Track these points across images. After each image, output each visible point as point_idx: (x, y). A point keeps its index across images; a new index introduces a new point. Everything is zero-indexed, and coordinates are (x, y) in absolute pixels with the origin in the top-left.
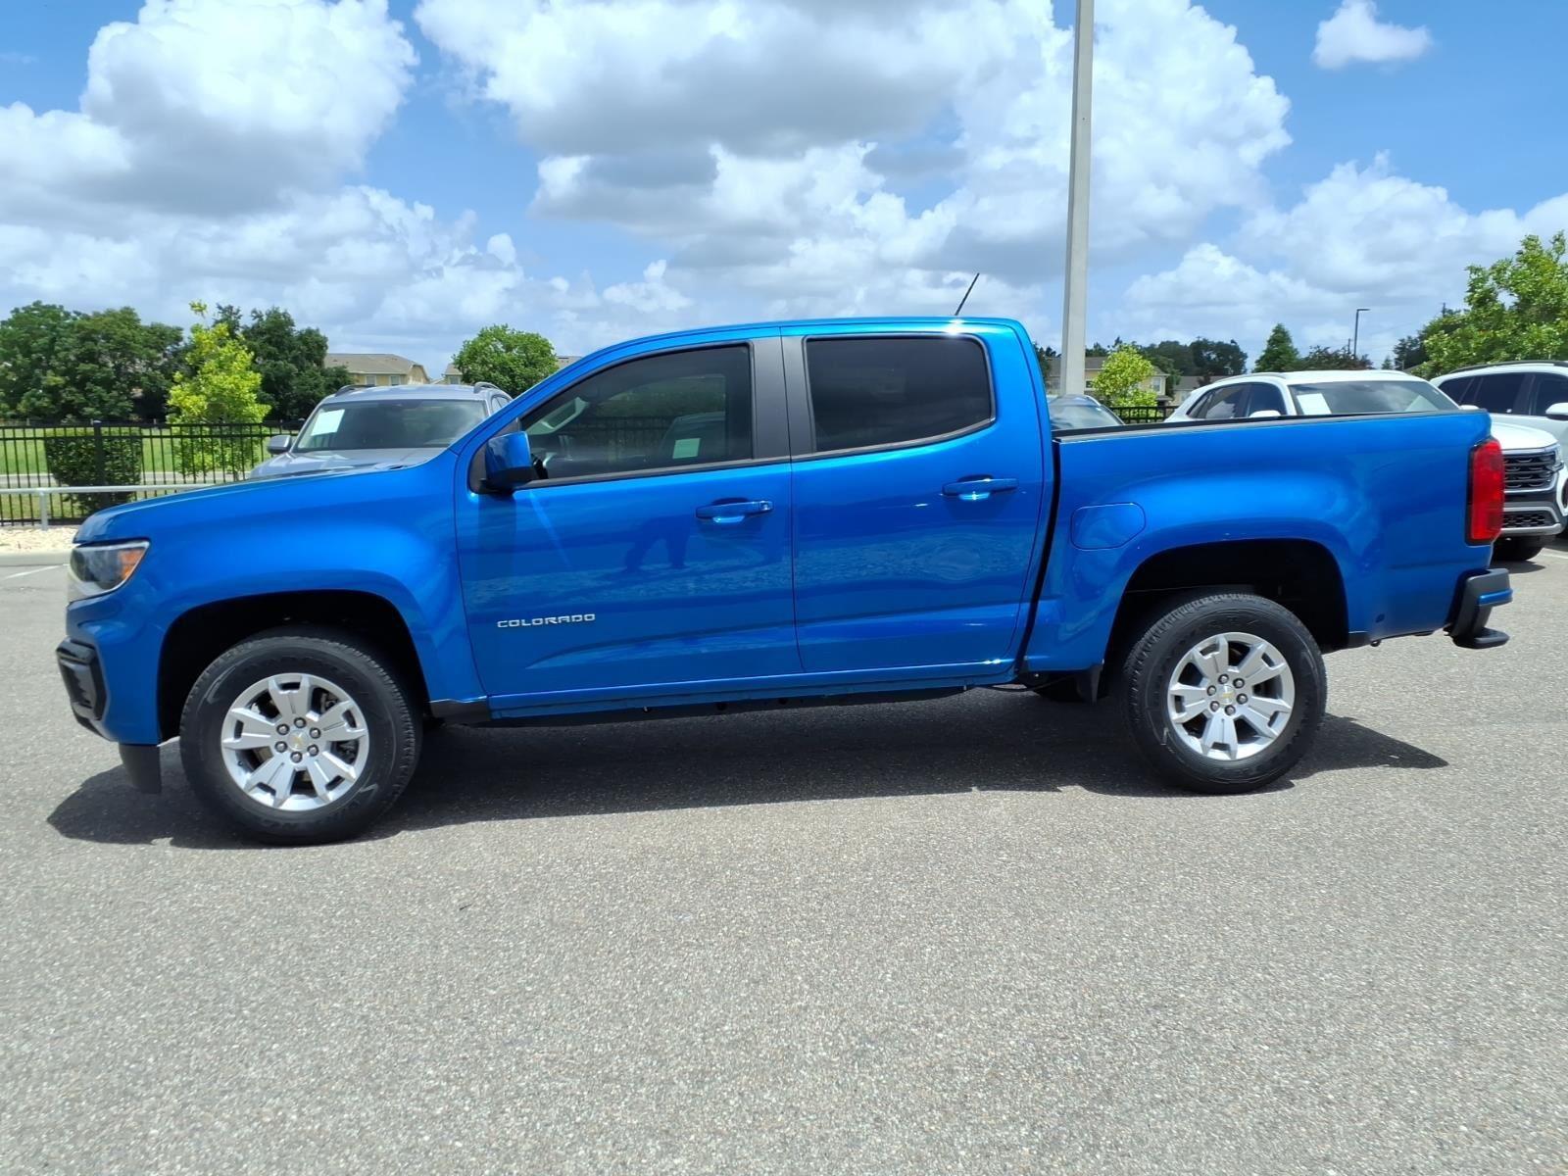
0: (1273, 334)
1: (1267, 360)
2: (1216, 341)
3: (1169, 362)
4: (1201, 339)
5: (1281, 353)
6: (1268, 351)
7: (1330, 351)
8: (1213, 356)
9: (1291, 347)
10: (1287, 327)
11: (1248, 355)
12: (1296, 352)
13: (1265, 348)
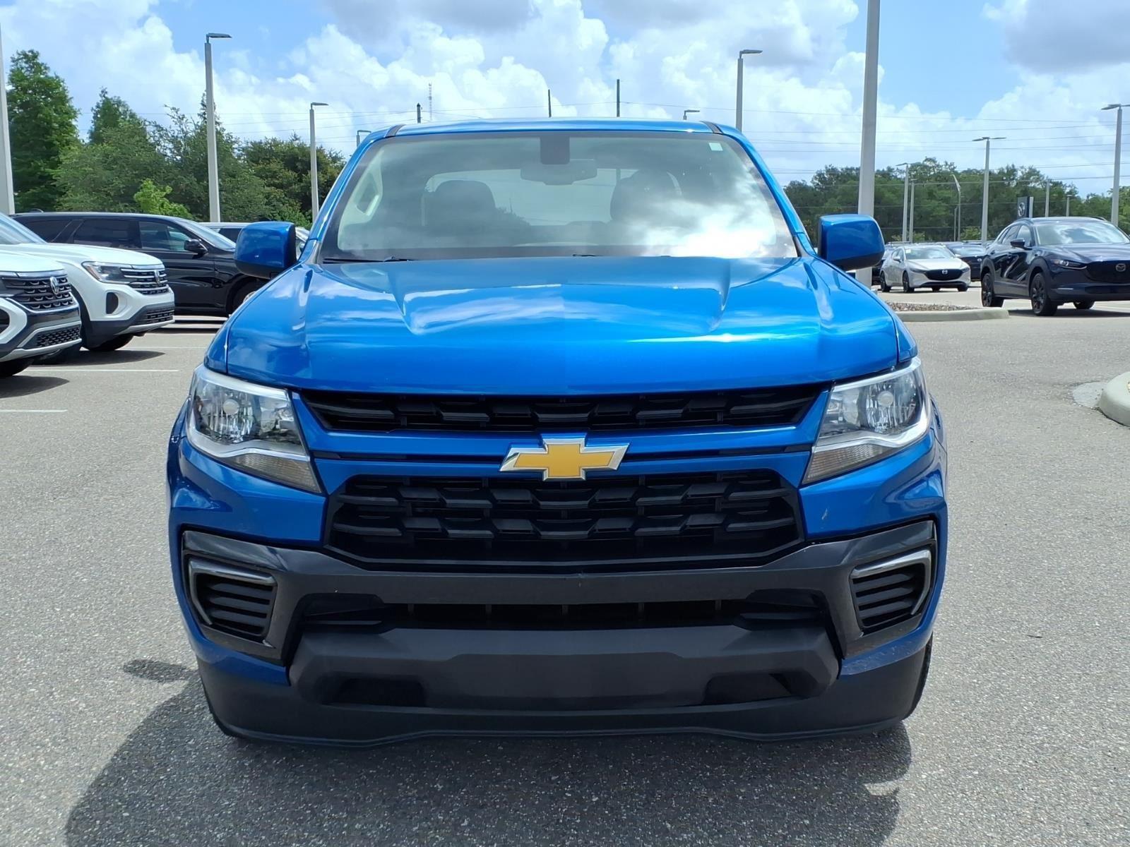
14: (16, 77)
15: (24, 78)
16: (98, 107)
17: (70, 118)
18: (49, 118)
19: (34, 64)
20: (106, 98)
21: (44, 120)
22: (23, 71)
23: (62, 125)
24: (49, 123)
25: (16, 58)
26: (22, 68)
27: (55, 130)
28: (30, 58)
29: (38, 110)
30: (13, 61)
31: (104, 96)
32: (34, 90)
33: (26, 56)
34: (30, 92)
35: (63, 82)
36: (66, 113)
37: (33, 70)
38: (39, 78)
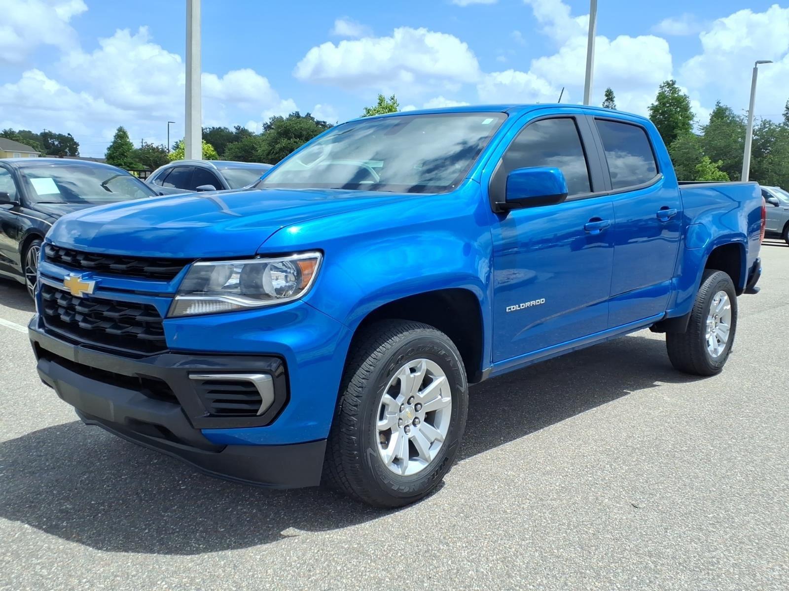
0: (117, 132)
1: (114, 148)
2: (57, 133)
3: (37, 144)
4: (46, 131)
5: (123, 145)
6: (114, 142)
7: (154, 146)
8: (56, 143)
9: (129, 142)
10: (126, 128)
11: (79, 144)
12: (131, 145)
13: (113, 140)
14: (661, 97)
15: (664, 98)
16: (713, 112)
17: (689, 120)
18: (676, 121)
19: (673, 88)
20: (720, 107)
21: (674, 122)
22: (666, 93)
23: (684, 124)
24: (677, 123)
25: (662, 85)
26: (665, 91)
27: (680, 127)
28: (671, 85)
29: (670, 116)
30: (661, 88)
31: (718, 105)
32: (670, 104)
33: (668, 84)
34: (668, 105)
35: (688, 98)
36: (687, 117)
37: (671, 92)
38: (674, 96)
